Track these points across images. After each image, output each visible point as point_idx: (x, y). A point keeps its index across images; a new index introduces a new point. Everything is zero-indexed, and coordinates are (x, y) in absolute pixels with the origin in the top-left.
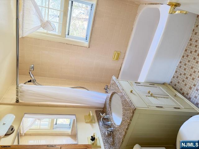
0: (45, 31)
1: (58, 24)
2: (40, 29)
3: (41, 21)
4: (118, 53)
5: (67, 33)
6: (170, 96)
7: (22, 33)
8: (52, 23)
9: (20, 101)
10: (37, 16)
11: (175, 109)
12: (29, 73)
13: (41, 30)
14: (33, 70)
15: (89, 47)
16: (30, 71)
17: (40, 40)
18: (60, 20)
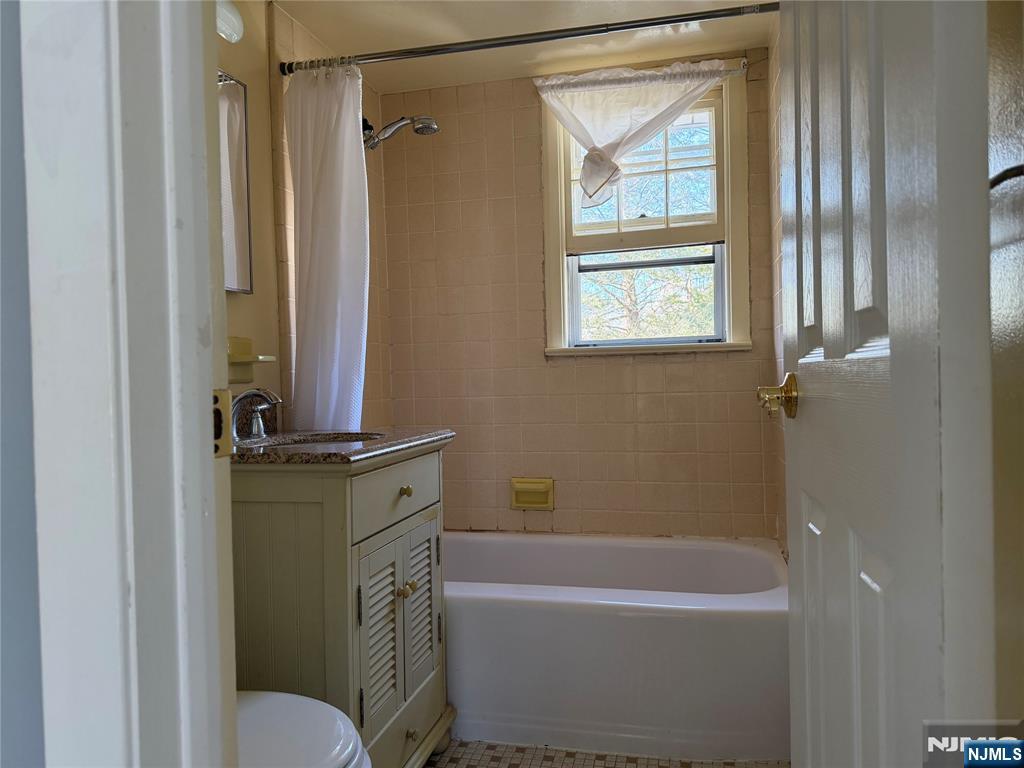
0: (576, 174)
1: (616, 219)
2: (582, 149)
3: (614, 147)
4: (546, 493)
5: (586, 260)
6: (406, 704)
7: (552, 87)
8: (615, 188)
9: (287, 80)
10: (629, 131)
11: (357, 694)
12: (403, 118)
13: (578, 154)
14: (417, 131)
15: (547, 357)
16: (412, 119)
17: (540, 159)
18: (630, 222)
